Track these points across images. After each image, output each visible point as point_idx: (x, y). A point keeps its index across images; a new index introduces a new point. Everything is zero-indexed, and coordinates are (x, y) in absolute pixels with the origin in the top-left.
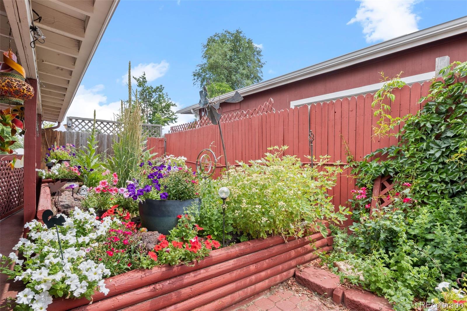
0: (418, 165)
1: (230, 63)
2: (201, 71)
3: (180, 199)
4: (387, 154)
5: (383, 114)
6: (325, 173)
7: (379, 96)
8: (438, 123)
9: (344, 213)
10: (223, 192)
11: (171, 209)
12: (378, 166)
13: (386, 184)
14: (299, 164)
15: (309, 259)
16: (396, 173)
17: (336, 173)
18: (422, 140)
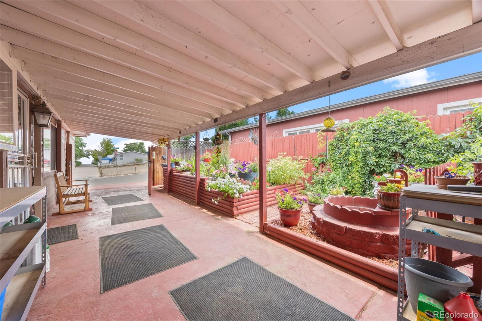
0: (332, 158)
3: (255, 172)
4: (323, 155)
5: (321, 141)
6: (301, 163)
7: (319, 134)
8: (338, 144)
9: (308, 175)
10: (269, 169)
11: (252, 175)
12: (320, 159)
13: (324, 166)
14: (291, 160)
15: (297, 193)
16: (326, 161)
17: (305, 162)
18: (334, 150)
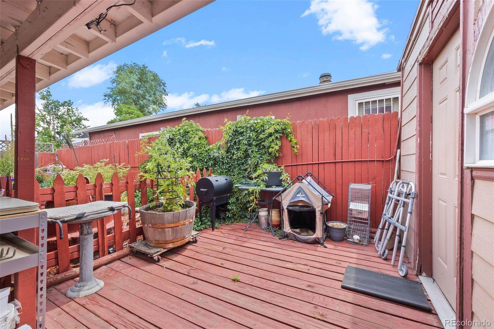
1: (137, 91)
2: (111, 93)
